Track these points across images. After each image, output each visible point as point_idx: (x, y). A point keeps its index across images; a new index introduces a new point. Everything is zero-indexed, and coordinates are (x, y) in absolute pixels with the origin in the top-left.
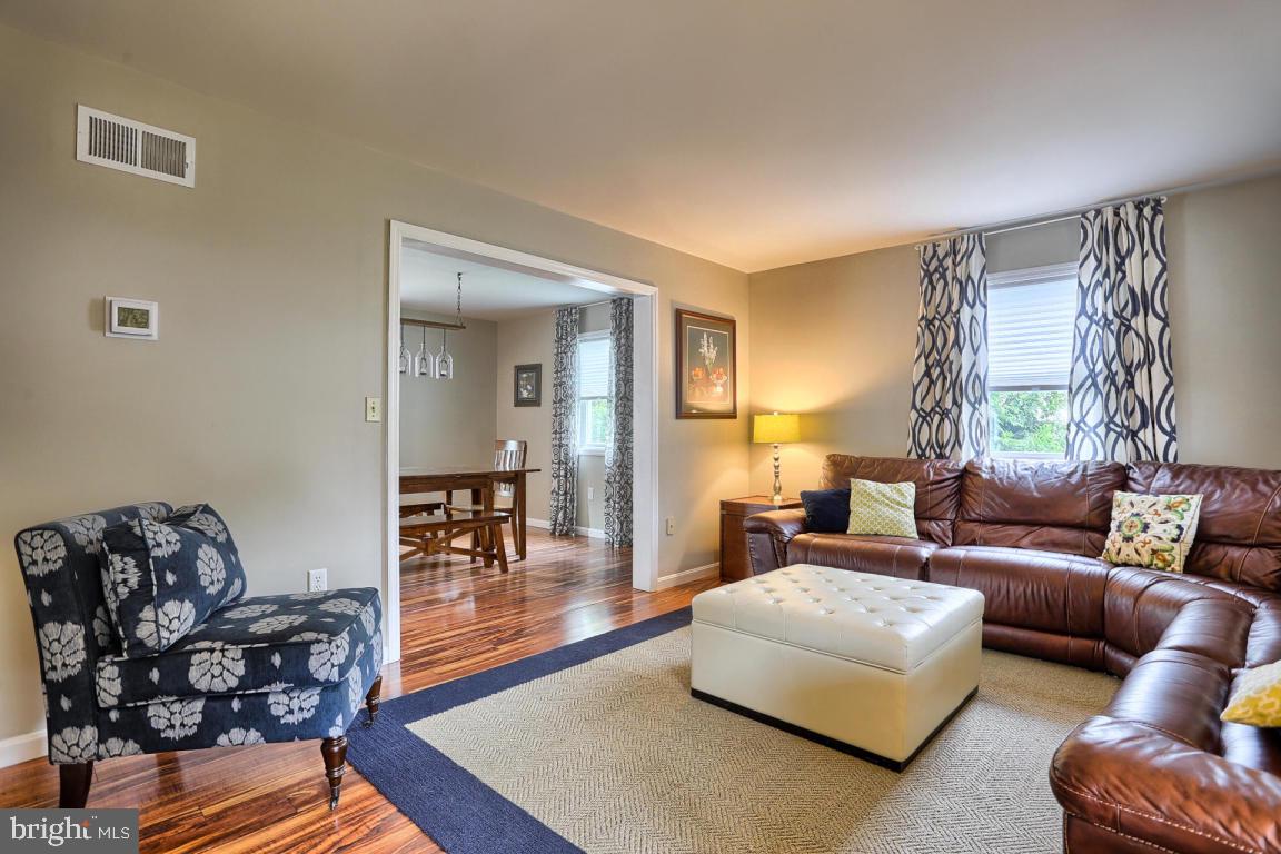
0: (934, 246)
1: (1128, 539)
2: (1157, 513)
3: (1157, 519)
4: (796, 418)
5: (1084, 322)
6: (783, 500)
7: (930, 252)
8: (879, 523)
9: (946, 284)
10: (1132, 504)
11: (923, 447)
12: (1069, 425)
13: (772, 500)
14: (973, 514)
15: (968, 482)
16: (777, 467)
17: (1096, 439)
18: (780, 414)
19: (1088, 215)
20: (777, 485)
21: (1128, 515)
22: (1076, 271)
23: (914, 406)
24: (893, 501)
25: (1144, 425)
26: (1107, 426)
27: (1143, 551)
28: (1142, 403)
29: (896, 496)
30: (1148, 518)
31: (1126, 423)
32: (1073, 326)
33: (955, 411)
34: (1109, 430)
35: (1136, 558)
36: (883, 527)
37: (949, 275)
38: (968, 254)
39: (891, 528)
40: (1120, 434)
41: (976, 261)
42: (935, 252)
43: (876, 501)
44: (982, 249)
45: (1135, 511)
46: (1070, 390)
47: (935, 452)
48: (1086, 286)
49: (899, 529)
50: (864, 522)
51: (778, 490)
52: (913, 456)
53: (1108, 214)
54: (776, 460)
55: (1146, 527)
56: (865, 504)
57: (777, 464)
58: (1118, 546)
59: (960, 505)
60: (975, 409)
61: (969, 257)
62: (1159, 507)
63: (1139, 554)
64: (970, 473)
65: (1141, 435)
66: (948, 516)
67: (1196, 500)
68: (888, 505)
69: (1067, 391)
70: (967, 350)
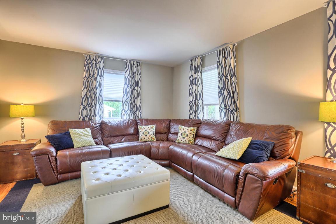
0: (90, 56)
1: (146, 136)
2: (150, 129)
3: (150, 131)
4: (33, 107)
5: (126, 86)
6: (27, 141)
7: (88, 58)
8: (85, 142)
9: (92, 68)
10: (144, 128)
11: (84, 117)
12: (122, 110)
13: (20, 142)
14: (107, 135)
15: (103, 126)
16: (23, 127)
17: (127, 114)
18: (24, 105)
19: (128, 61)
20: (23, 135)
21: (144, 130)
22: (124, 73)
23: (82, 104)
24: (86, 135)
25: (137, 111)
26: (130, 111)
27: (149, 138)
28: (136, 106)
29: (86, 133)
30: (148, 131)
31: (134, 110)
32: (123, 87)
33: (94, 106)
34: (131, 112)
35: (148, 139)
36: (86, 143)
37: (94, 66)
38: (100, 62)
39: (88, 143)
40: (132, 113)
41: (102, 65)
42: (90, 58)
43: (81, 135)
44: (103, 61)
45: (145, 129)
46: (123, 102)
47: (88, 118)
48: (126, 77)
49: (91, 143)
50: (80, 143)
51: (23, 137)
52: (81, 120)
53: (132, 62)
54: (23, 124)
55: (149, 133)
56: (78, 137)
57: (23, 126)
58: (144, 138)
59: (102, 133)
60: (100, 106)
61: (100, 63)
62: (150, 128)
63: (149, 139)
64: (104, 124)
65: (136, 113)
66: (100, 137)
67: (155, 126)
68: (85, 136)
69: (122, 102)
70: (98, 89)
